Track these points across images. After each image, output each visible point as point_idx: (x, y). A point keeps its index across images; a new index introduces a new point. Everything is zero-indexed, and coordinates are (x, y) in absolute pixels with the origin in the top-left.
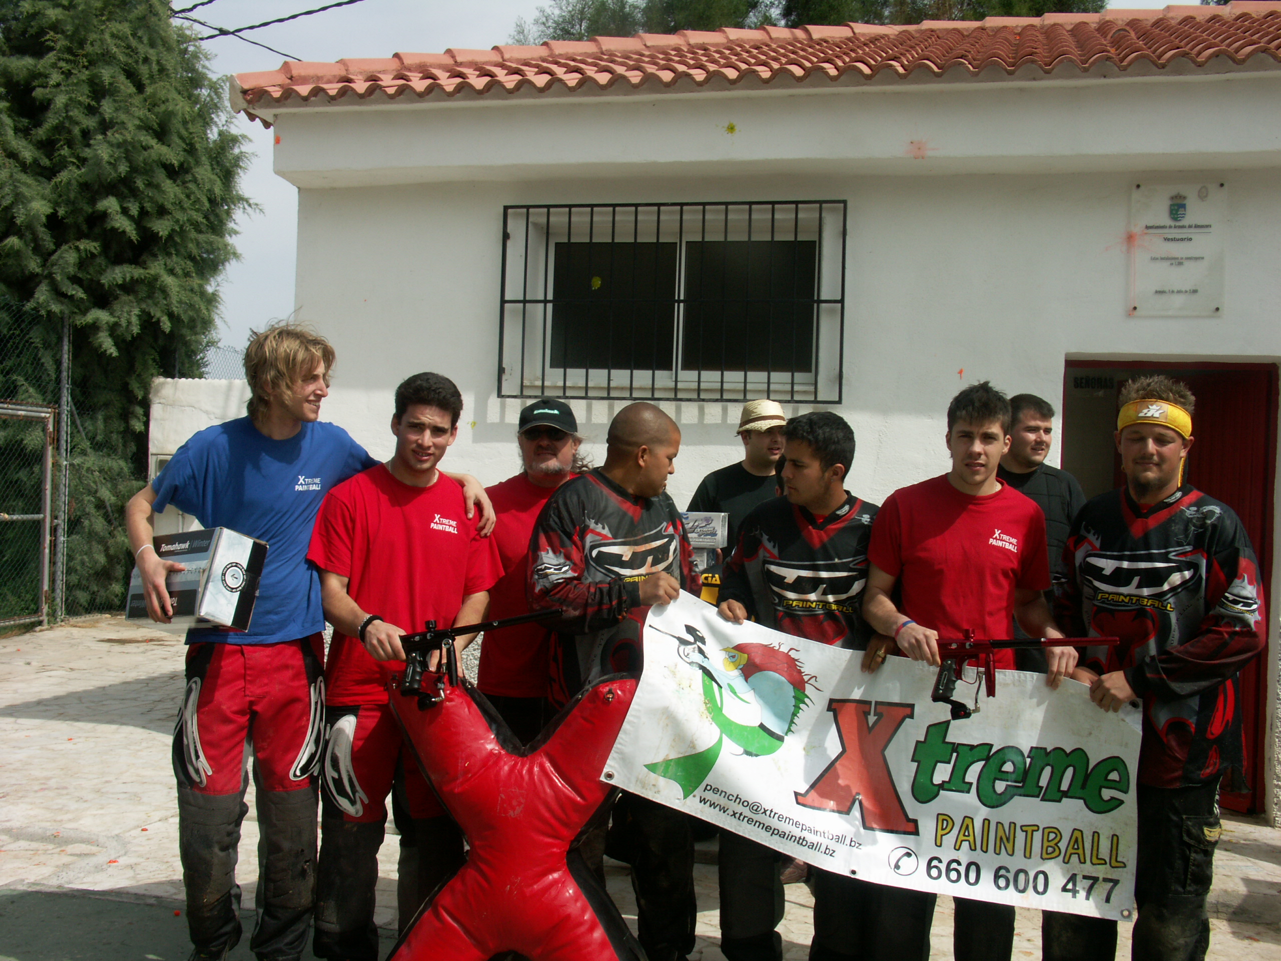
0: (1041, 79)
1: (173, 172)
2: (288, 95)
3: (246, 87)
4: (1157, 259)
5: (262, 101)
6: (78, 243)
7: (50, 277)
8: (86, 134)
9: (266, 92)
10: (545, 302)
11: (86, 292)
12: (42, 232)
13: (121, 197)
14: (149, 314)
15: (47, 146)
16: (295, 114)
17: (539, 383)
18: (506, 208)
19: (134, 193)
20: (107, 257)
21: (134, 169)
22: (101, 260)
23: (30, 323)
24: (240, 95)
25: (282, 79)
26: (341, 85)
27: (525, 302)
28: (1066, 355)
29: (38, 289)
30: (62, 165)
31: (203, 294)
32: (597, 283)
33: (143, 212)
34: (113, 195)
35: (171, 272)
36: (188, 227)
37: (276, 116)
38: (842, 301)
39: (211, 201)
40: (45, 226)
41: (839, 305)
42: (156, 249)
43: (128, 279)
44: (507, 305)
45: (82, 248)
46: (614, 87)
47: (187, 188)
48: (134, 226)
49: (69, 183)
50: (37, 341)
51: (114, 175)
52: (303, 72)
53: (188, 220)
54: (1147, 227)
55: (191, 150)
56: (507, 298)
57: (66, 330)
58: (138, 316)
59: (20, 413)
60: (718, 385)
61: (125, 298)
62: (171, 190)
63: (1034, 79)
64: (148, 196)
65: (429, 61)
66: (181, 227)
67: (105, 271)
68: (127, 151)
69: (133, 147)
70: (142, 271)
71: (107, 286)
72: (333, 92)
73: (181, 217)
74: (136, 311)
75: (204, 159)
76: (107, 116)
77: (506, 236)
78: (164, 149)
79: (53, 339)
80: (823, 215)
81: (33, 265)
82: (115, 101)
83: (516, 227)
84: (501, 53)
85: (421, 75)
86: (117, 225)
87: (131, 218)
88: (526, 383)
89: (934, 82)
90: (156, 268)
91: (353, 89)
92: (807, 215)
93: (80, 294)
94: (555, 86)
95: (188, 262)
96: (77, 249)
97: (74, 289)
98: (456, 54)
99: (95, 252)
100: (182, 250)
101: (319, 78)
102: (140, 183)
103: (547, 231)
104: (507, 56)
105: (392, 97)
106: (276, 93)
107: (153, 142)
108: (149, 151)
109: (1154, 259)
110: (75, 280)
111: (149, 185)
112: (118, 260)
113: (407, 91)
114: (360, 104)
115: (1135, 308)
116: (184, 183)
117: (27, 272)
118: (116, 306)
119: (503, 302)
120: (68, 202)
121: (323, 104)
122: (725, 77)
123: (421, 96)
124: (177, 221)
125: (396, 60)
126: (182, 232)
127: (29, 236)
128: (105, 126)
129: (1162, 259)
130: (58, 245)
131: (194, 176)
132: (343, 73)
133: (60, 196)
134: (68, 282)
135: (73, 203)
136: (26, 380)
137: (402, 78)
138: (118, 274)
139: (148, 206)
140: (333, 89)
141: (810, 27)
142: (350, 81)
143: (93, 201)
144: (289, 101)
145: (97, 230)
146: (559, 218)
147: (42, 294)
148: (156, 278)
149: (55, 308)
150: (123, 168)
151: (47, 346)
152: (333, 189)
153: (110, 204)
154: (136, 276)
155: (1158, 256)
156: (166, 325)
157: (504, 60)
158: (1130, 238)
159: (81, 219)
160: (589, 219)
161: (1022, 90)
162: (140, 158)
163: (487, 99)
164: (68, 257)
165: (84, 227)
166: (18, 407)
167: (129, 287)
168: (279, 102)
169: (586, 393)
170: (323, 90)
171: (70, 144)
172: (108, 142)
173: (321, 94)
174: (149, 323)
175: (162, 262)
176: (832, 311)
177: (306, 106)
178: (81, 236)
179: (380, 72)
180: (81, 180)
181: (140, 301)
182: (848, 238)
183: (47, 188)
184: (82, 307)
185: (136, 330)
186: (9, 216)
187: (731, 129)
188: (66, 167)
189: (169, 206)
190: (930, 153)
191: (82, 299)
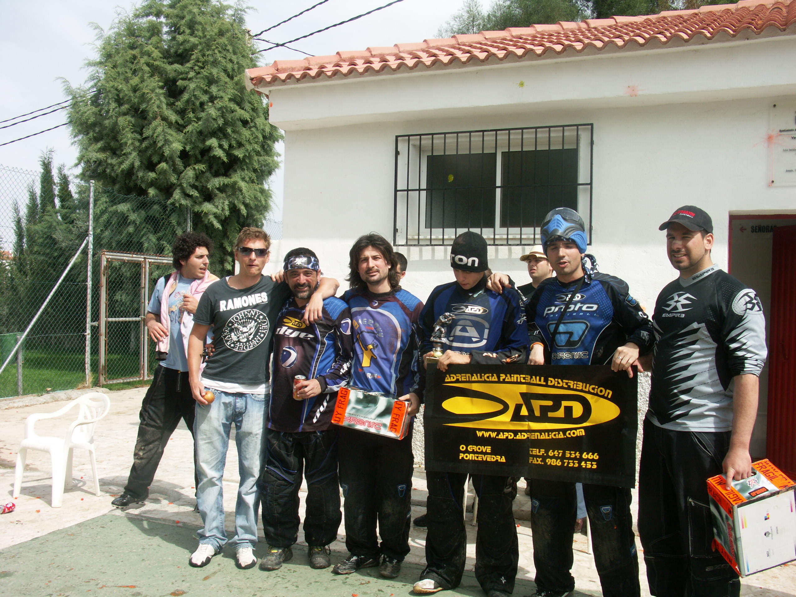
0: (707, 43)
1: (245, 123)
2: (275, 79)
3: (252, 77)
4: (787, 150)
5: (262, 83)
6: (195, 166)
7: (181, 185)
8: (202, 104)
9: (263, 78)
10: (419, 190)
11: (199, 192)
12: (178, 161)
13: (219, 139)
14: (234, 204)
15: (182, 113)
16: (280, 90)
17: (417, 237)
18: (397, 137)
19: (226, 136)
20: (211, 173)
21: (226, 123)
22: (208, 174)
23: (171, 210)
24: (250, 81)
25: (273, 71)
26: (302, 72)
27: (408, 190)
28: (729, 212)
29: (175, 192)
30: (189, 122)
31: (262, 191)
32: (451, 178)
33: (231, 146)
34: (214, 137)
35: (243, 179)
36: (253, 154)
37: (270, 91)
38: (591, 184)
39: (264, 137)
40: (179, 157)
41: (589, 186)
42: (236, 167)
43: (221, 185)
44: (398, 193)
45: (196, 168)
46: (453, 64)
47: (251, 131)
48: (225, 155)
49: (192, 132)
50: (174, 222)
51: (216, 126)
52: (284, 66)
53: (253, 149)
54: (780, 131)
55: (254, 110)
56: (398, 189)
57: (189, 215)
58: (228, 205)
59: (164, 261)
60: (519, 237)
61: (220, 195)
62: (246, 133)
63: (703, 44)
64: (233, 138)
65: (356, 55)
66: (249, 154)
67: (209, 180)
68: (223, 112)
69: (227, 110)
70: (229, 180)
71: (211, 189)
72: (298, 77)
73: (249, 148)
74: (227, 202)
75: (261, 114)
76: (214, 94)
77: (397, 153)
78: (242, 112)
79: (182, 220)
80: (579, 133)
81: (173, 179)
82: (218, 86)
83: (403, 147)
84: (399, 48)
85: (348, 63)
86: (216, 153)
87: (224, 150)
88: (409, 237)
89: (640, 50)
90: (236, 177)
91: (309, 74)
92: (570, 133)
93: (195, 193)
94: (420, 65)
95: (253, 174)
96: (194, 169)
97: (193, 191)
98: (372, 50)
99: (204, 170)
100: (250, 166)
101: (293, 69)
102: (229, 130)
103: (420, 149)
104: (401, 50)
105: (330, 77)
106: (268, 79)
107: (237, 108)
108: (234, 113)
109: (785, 151)
110: (194, 187)
111: (234, 132)
112: (216, 175)
113: (339, 73)
114: (314, 82)
115: (773, 182)
116: (250, 128)
117: (169, 183)
118: (216, 200)
119: (396, 191)
120: (191, 143)
121: (294, 83)
122: (516, 55)
123: (346, 75)
124: (247, 150)
125: (338, 56)
126: (250, 157)
127: (171, 163)
128: (212, 99)
129: (790, 150)
130: (185, 167)
131: (255, 124)
132: (307, 65)
133: (187, 139)
134: (189, 187)
135: (194, 143)
136: (168, 243)
137: (338, 66)
138: (216, 182)
139: (234, 143)
140: (298, 74)
141: (563, 23)
142: (309, 69)
143: (204, 141)
144: (276, 82)
145: (206, 158)
146: (426, 141)
147: (177, 195)
148: (235, 183)
149: (183, 202)
150: (221, 122)
151: (179, 224)
152: (303, 130)
153: (213, 142)
154: (226, 183)
155: (788, 148)
156: (244, 211)
157: (400, 52)
158: (770, 138)
159: (197, 152)
160: (443, 141)
161: (696, 51)
162: (229, 116)
163: (382, 75)
164: (190, 173)
165: (199, 157)
166: (163, 258)
167: (222, 189)
168: (270, 83)
169: (443, 242)
170: (293, 75)
171: (194, 111)
172: (215, 107)
173: (292, 78)
174: (234, 209)
175: (239, 174)
176: (585, 190)
177: (285, 84)
178: (198, 161)
179: (327, 63)
180: (198, 130)
181: (228, 197)
182: (594, 146)
183: (181, 136)
184: (197, 201)
185: (227, 213)
186: (161, 152)
187: (522, 84)
188: (191, 123)
189: (244, 142)
190: (640, 93)
191: (197, 196)
